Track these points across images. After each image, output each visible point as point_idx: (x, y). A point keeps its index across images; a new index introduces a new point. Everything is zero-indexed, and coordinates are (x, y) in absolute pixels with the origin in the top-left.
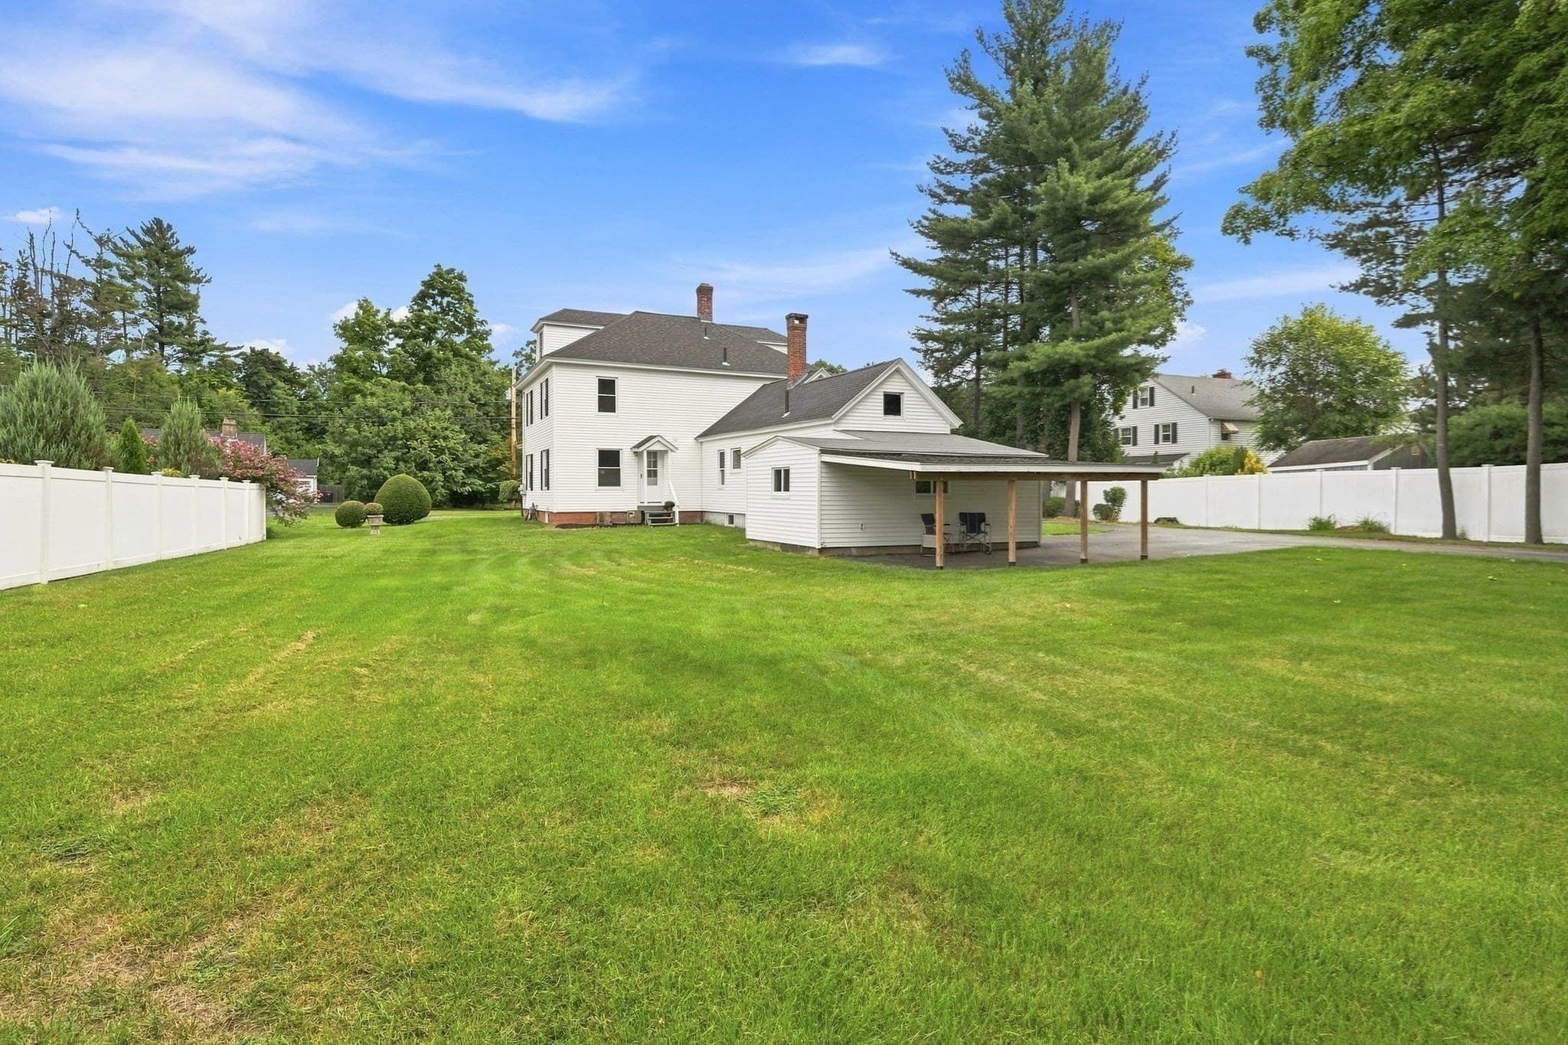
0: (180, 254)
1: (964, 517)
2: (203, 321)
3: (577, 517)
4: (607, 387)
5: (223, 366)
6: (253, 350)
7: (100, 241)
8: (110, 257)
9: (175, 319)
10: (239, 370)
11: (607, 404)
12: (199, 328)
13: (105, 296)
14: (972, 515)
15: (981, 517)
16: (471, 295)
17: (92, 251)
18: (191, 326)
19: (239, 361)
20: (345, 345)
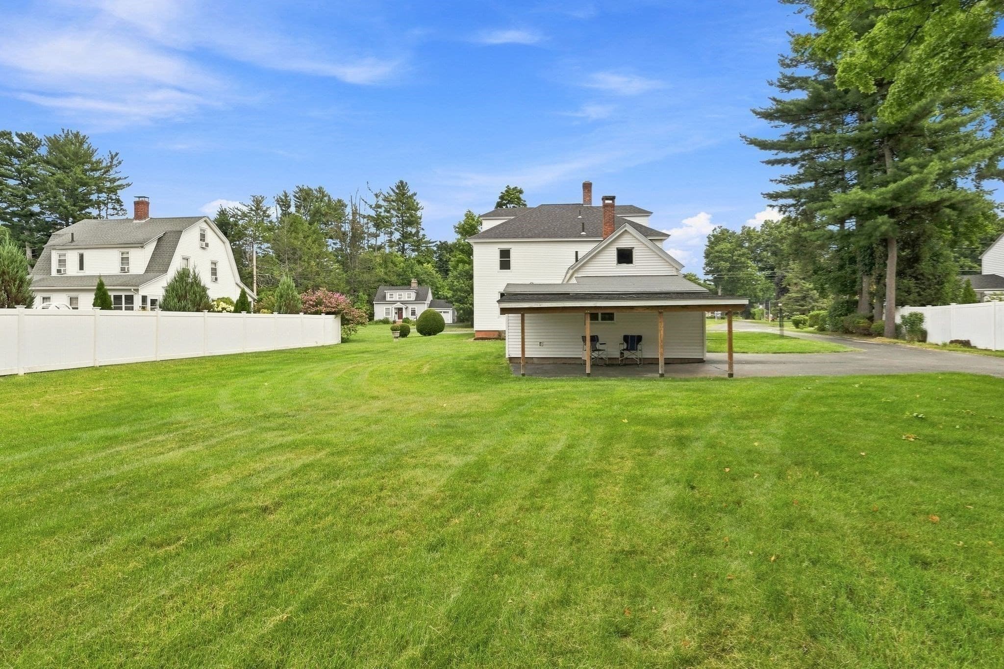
0: (411, 197)
1: (626, 338)
2: (423, 229)
3: (488, 333)
4: (505, 254)
5: (430, 252)
6: (440, 242)
7: (377, 196)
8: (382, 203)
9: (409, 229)
10: (435, 253)
11: (505, 264)
12: (421, 233)
13: (379, 223)
14: (633, 337)
15: (639, 339)
16: (525, 201)
17: (373, 201)
18: (418, 232)
19: (435, 249)
20: (459, 236)
